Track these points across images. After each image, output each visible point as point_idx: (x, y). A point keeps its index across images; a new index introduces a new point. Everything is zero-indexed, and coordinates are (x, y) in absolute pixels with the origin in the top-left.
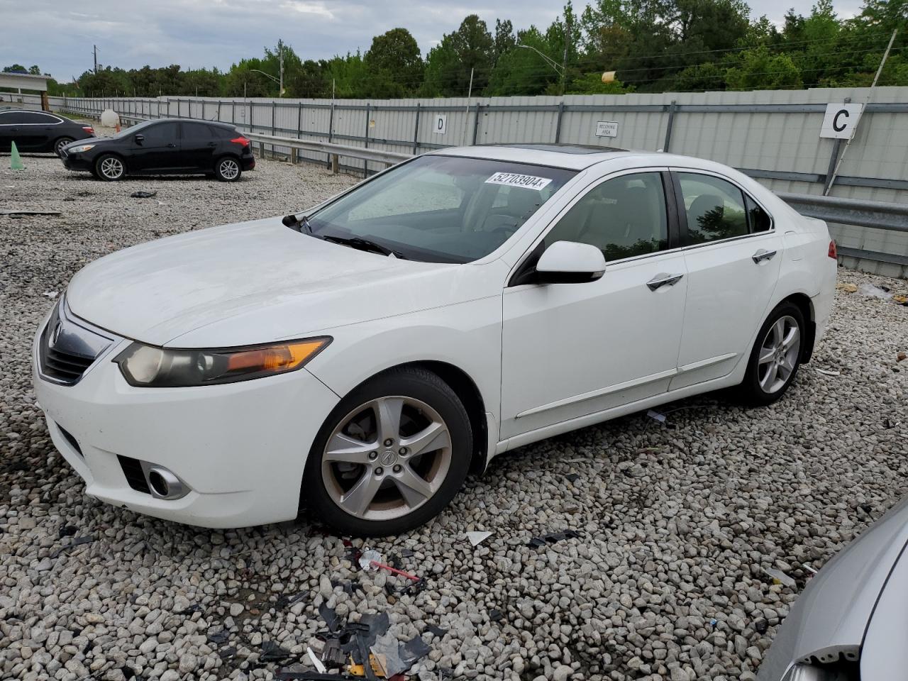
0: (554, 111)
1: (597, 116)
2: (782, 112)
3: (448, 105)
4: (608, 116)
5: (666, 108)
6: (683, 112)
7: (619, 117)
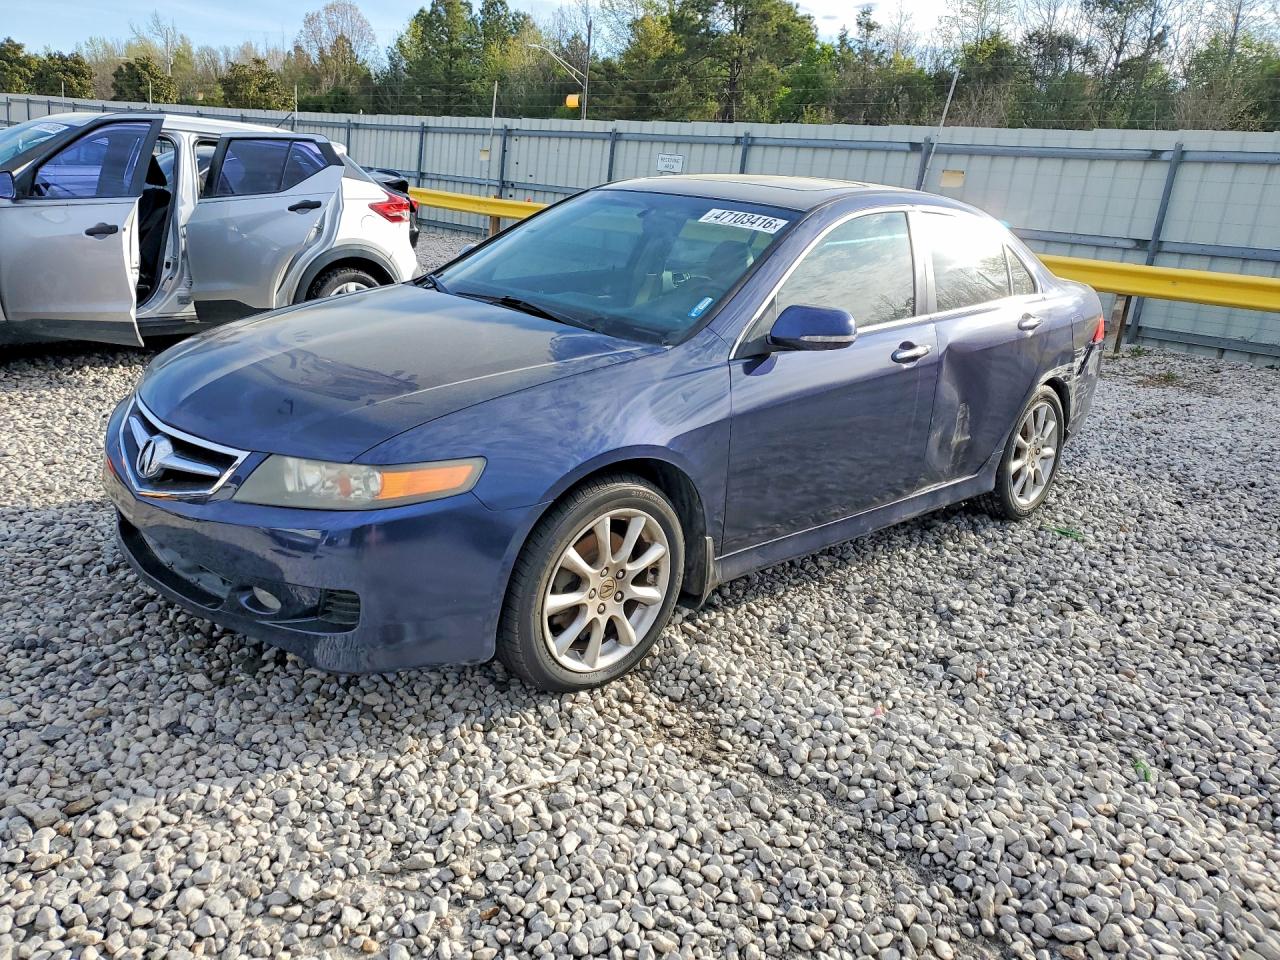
0: (604, 140)
1: (658, 147)
2: (864, 149)
3: (463, 125)
4: (671, 148)
5: (738, 140)
6: (758, 145)
7: (684, 148)
